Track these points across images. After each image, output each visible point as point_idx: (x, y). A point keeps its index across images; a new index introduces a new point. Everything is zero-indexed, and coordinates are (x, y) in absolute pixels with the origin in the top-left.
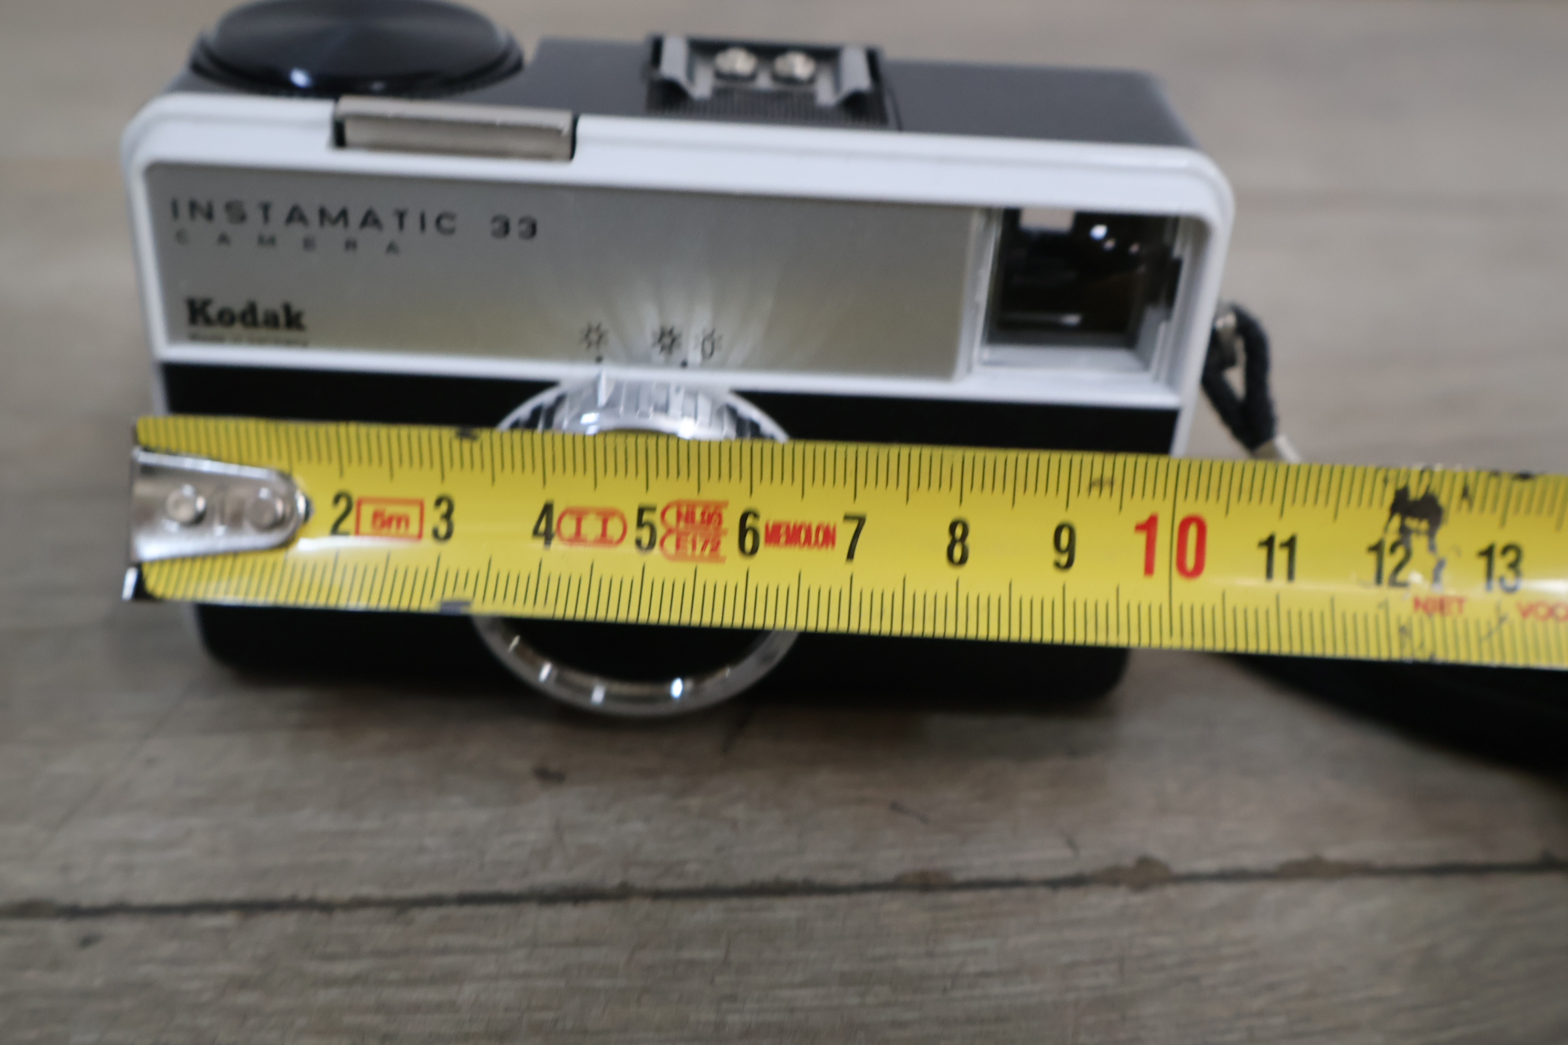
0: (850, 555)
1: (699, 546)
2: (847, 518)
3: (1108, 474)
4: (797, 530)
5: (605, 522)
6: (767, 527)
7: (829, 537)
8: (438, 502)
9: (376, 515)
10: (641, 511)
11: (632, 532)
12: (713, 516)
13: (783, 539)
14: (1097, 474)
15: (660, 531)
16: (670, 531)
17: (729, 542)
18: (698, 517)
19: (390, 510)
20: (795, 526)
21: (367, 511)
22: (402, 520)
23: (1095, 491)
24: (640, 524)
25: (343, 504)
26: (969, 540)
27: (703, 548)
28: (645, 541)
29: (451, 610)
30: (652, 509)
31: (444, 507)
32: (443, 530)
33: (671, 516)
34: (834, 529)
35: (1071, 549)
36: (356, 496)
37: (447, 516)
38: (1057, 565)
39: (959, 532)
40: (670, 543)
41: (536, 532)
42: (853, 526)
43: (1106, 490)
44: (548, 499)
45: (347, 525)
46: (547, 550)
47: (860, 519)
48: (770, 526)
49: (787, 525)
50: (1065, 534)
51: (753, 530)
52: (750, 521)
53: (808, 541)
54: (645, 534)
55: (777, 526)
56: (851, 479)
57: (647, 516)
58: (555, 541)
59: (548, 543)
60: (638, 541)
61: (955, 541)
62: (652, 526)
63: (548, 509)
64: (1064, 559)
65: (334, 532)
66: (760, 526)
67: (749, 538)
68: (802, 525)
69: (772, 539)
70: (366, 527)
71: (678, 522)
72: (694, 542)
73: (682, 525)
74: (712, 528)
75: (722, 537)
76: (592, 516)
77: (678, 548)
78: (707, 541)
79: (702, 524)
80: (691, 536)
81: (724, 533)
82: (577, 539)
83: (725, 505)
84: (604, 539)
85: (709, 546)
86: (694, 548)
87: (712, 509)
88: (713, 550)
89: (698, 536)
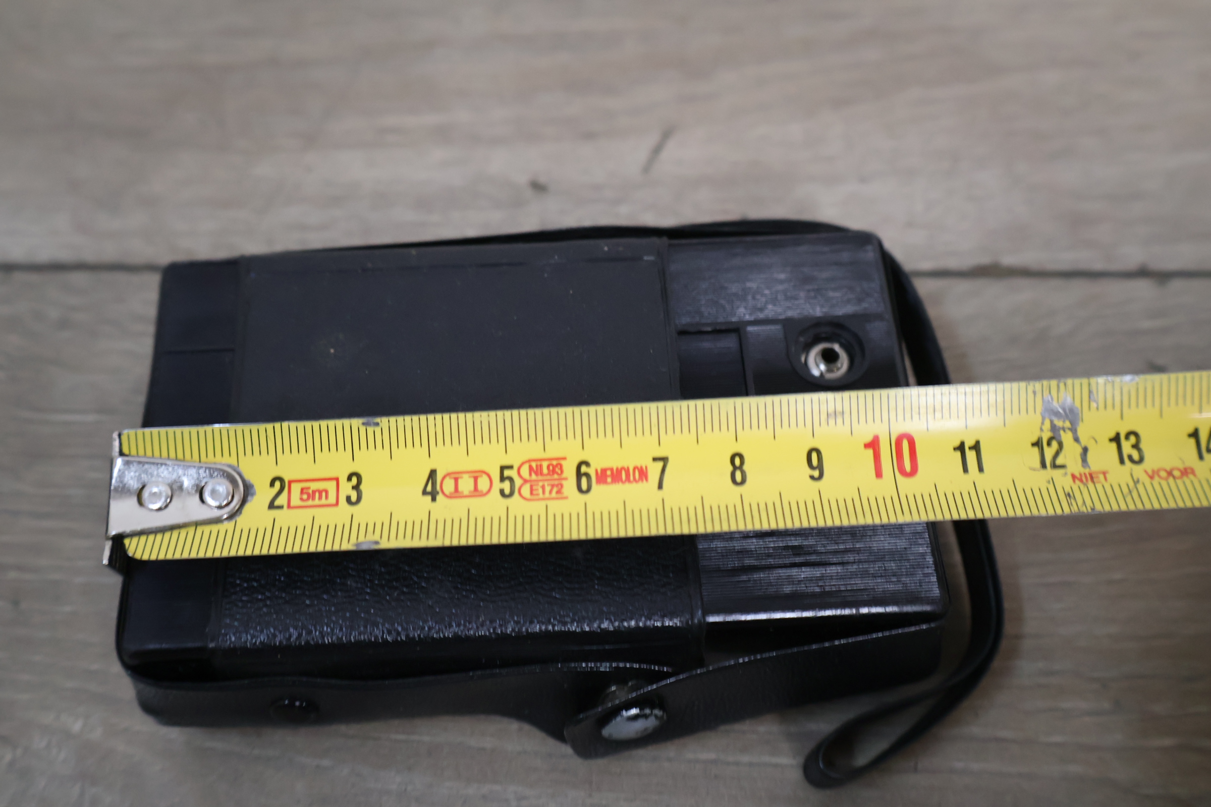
0: (660, 486)
1: (548, 489)
2: (655, 459)
3: (839, 409)
4: (619, 471)
5: (476, 479)
6: (597, 471)
7: (643, 474)
8: (349, 479)
9: (303, 491)
10: (503, 468)
11: (497, 485)
12: (556, 468)
13: (609, 480)
14: (831, 410)
15: (518, 482)
16: (526, 481)
17: (570, 484)
18: (545, 471)
19: (314, 486)
20: (617, 469)
21: (296, 488)
22: (323, 492)
23: (832, 421)
24: (502, 479)
25: (278, 484)
26: (745, 467)
27: (551, 492)
28: (507, 491)
29: (365, 547)
30: (511, 467)
31: (354, 480)
32: (354, 497)
33: (525, 471)
34: (646, 467)
35: (820, 466)
36: (287, 478)
37: (356, 488)
38: (812, 477)
39: (737, 461)
40: (526, 491)
41: (425, 492)
42: (660, 464)
43: (839, 420)
44: (433, 467)
45: (282, 500)
46: (434, 504)
47: (665, 460)
48: (599, 471)
49: (612, 470)
50: (814, 456)
51: (587, 475)
52: (584, 469)
53: (628, 479)
54: (506, 486)
55: (604, 471)
56: (655, 430)
57: (507, 473)
58: (440, 497)
59: (434, 499)
60: (502, 492)
61: (735, 468)
62: (511, 479)
63: (433, 474)
64: (816, 473)
65: (272, 506)
66: (591, 471)
67: (584, 481)
68: (623, 468)
69: (601, 480)
70: (295, 501)
71: (530, 475)
72: (543, 487)
73: (534, 477)
74: (556, 476)
75: (564, 482)
76: (466, 476)
77: (532, 493)
78: (553, 486)
79: (549, 474)
80: (541, 484)
81: (566, 479)
82: (456, 494)
83: (564, 459)
84: (476, 492)
85: (555, 490)
86: (544, 492)
87: (555, 463)
88: (558, 492)
89: (546, 484)
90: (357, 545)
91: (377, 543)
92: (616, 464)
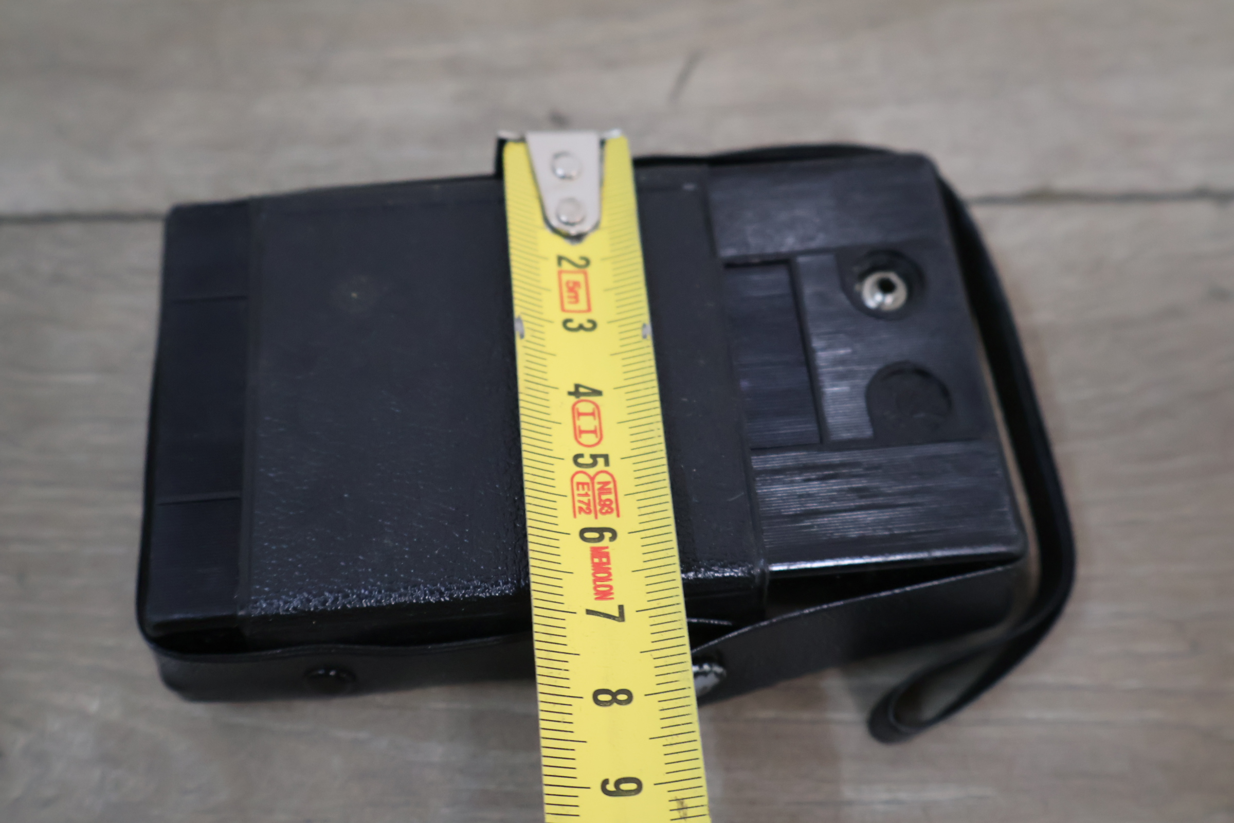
0: (589, 612)
1: (585, 499)
2: (621, 608)
3: (690, 812)
4: (607, 571)
5: (594, 432)
6: (607, 548)
7: (604, 595)
8: (590, 321)
9: (577, 284)
10: (606, 457)
11: (587, 452)
12: (609, 507)
13: (596, 560)
14: (688, 803)
15: (592, 471)
16: (592, 479)
17: (589, 521)
18: (604, 497)
19: (582, 293)
20: (609, 569)
21: (580, 278)
22: (576, 299)
23: (675, 805)
24: (594, 457)
25: (582, 262)
26: (615, 705)
27: (580, 501)
28: (580, 460)
29: (517, 326)
30: (607, 463)
31: (589, 325)
32: (570, 325)
33: (603, 478)
34: (612, 598)
35: (618, 793)
36: (590, 270)
37: (581, 327)
38: (605, 782)
39: (622, 697)
40: (581, 478)
41: (577, 386)
42: (616, 614)
43: (676, 814)
44: (605, 393)
45: (566, 266)
46: (565, 394)
47: (621, 617)
48: (606, 550)
49: (608, 563)
50: (633, 786)
51: (601, 538)
52: (608, 535)
53: (596, 580)
54: (587, 460)
55: (607, 555)
56: (654, 604)
57: (601, 461)
58: (573, 399)
59: (570, 393)
60: (581, 456)
61: (614, 695)
62: (594, 464)
63: (598, 393)
64: (611, 787)
65: (560, 259)
66: (605, 542)
67: (595, 535)
68: (610, 574)
69: (596, 552)
70: (566, 277)
71: (599, 483)
72: (587, 495)
73: (597, 486)
74: (598, 507)
75: (592, 515)
76: (596, 423)
77: (578, 484)
78: (588, 504)
79: (600, 500)
80: (590, 493)
81: (596, 517)
82: (576, 414)
83: (618, 515)
84: (578, 433)
85: (584, 507)
86: (580, 495)
87: (614, 506)
88: (581, 509)
89: (591, 498)
90: (520, 320)
91: (522, 336)
92: (614, 567)
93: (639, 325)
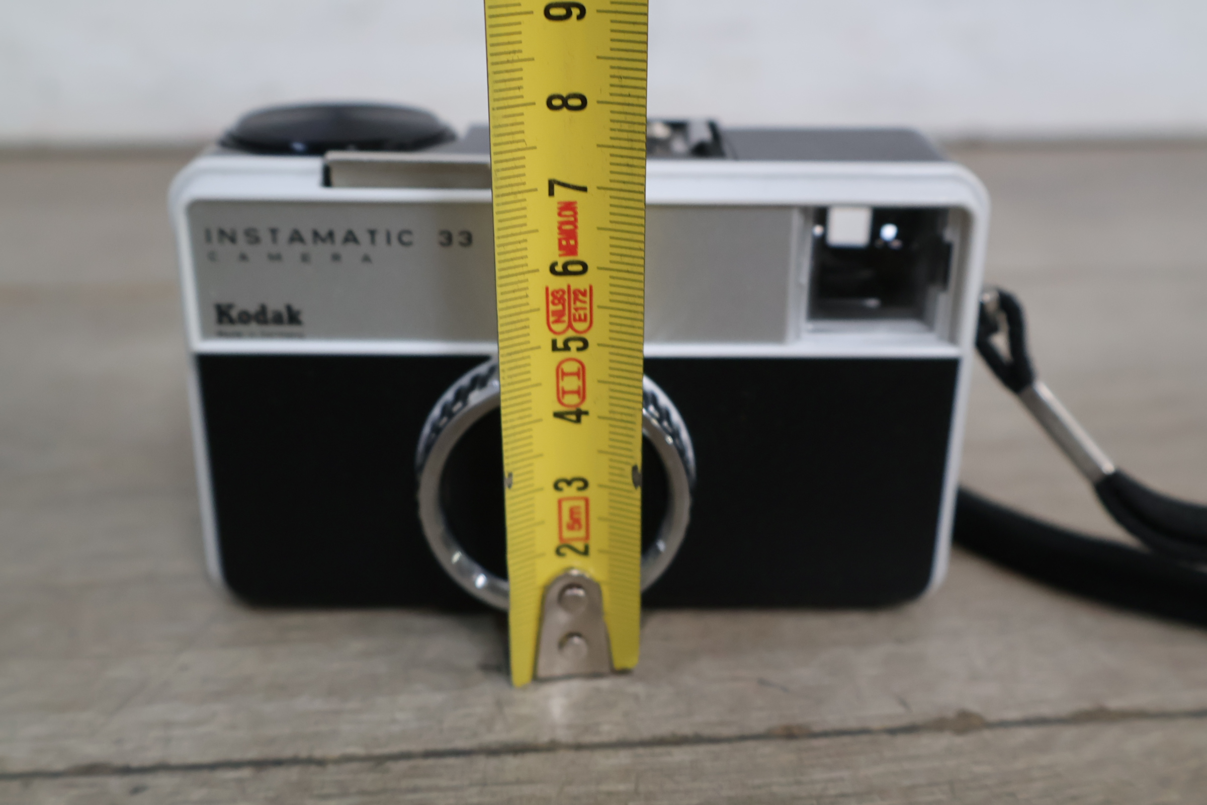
0: (584, 189)
1: (579, 304)
2: (551, 193)
4: (562, 232)
5: (564, 375)
6: (561, 256)
7: (568, 206)
8: (560, 490)
9: (571, 527)
10: (554, 349)
11: (573, 353)
12: (554, 297)
13: (572, 242)
15: (570, 333)
16: (570, 326)
17: (577, 283)
18: (560, 307)
19: (566, 519)
21: (567, 534)
22: (572, 512)
24: (566, 348)
25: (563, 551)
26: (564, 94)
27: (584, 302)
28: (580, 344)
29: (639, 479)
30: (554, 343)
31: (562, 485)
32: (580, 484)
33: (558, 327)
34: (559, 204)
35: (568, 7)
36: (555, 542)
37: (569, 483)
38: (581, 16)
39: (557, 102)
40: (581, 327)
41: (578, 421)
44: (551, 415)
45: (580, 546)
46: (591, 413)
47: (552, 184)
48: (561, 252)
49: (560, 241)
50: (554, 12)
51: (565, 266)
52: (559, 268)
53: (574, 223)
54: (573, 345)
55: (561, 247)
56: (520, 197)
57: (560, 344)
58: (584, 407)
59: (586, 413)
60: (579, 349)
61: (565, 104)
62: (566, 342)
63: (558, 415)
64: (576, 12)
65: (586, 552)
66: (561, 261)
67: (571, 268)
68: (560, 228)
69: (571, 250)
70: (581, 533)
71: (564, 322)
72: (576, 309)
73: (566, 318)
74: (566, 297)
75: (572, 288)
76: (562, 384)
77: (585, 320)
78: (576, 299)
79: (563, 305)
80: (573, 311)
81: (569, 287)
82: (581, 393)
83: (547, 289)
84: (581, 373)
85: (581, 297)
86: (585, 309)
87: (551, 298)
88: (584, 294)
89: (573, 306)
90: (636, 484)
91: (635, 468)
92: (553, 236)
93: (514, 487)
